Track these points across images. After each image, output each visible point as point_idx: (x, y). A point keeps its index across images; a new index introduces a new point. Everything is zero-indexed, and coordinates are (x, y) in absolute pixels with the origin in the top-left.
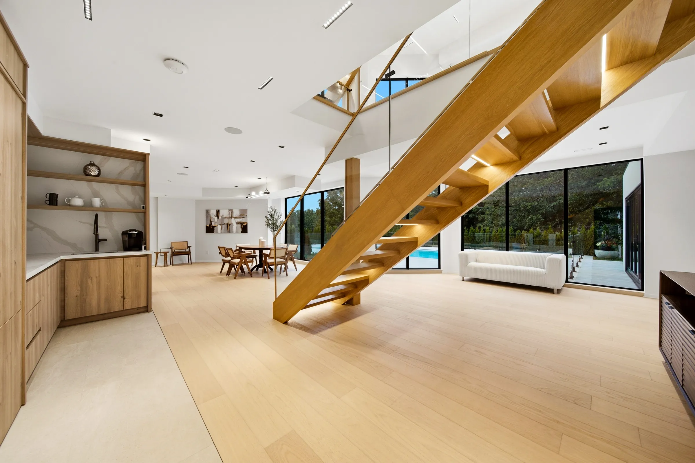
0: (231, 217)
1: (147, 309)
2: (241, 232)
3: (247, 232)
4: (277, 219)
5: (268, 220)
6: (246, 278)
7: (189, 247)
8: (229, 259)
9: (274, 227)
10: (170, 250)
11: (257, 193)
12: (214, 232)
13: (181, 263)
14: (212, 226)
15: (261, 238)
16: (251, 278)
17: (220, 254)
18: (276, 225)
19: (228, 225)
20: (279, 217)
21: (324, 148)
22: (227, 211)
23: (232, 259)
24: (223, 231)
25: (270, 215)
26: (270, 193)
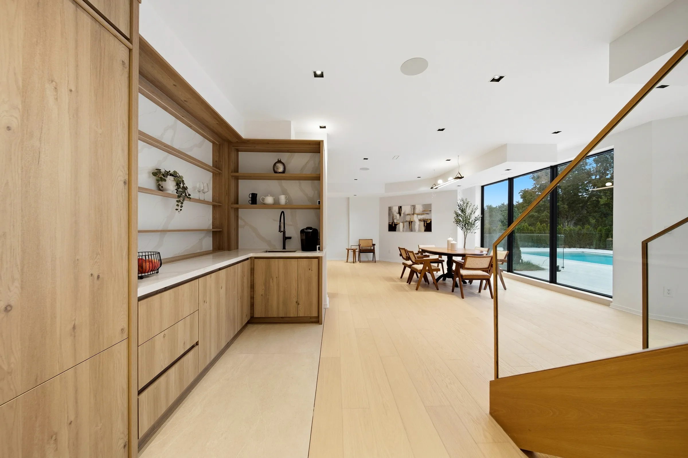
0: (413, 214)
1: (317, 320)
2: (424, 230)
3: (431, 231)
4: (471, 214)
5: (458, 216)
6: (429, 291)
7: (374, 245)
8: (409, 262)
9: (465, 225)
10: (358, 247)
11: (445, 180)
12: (396, 230)
13: (367, 260)
14: (394, 224)
15: (450, 239)
16: (436, 292)
17: (400, 256)
18: (469, 222)
19: (410, 223)
20: (472, 212)
21: (608, 45)
22: (410, 206)
23: (413, 264)
24: (405, 230)
25: (460, 209)
26: (463, 177)
